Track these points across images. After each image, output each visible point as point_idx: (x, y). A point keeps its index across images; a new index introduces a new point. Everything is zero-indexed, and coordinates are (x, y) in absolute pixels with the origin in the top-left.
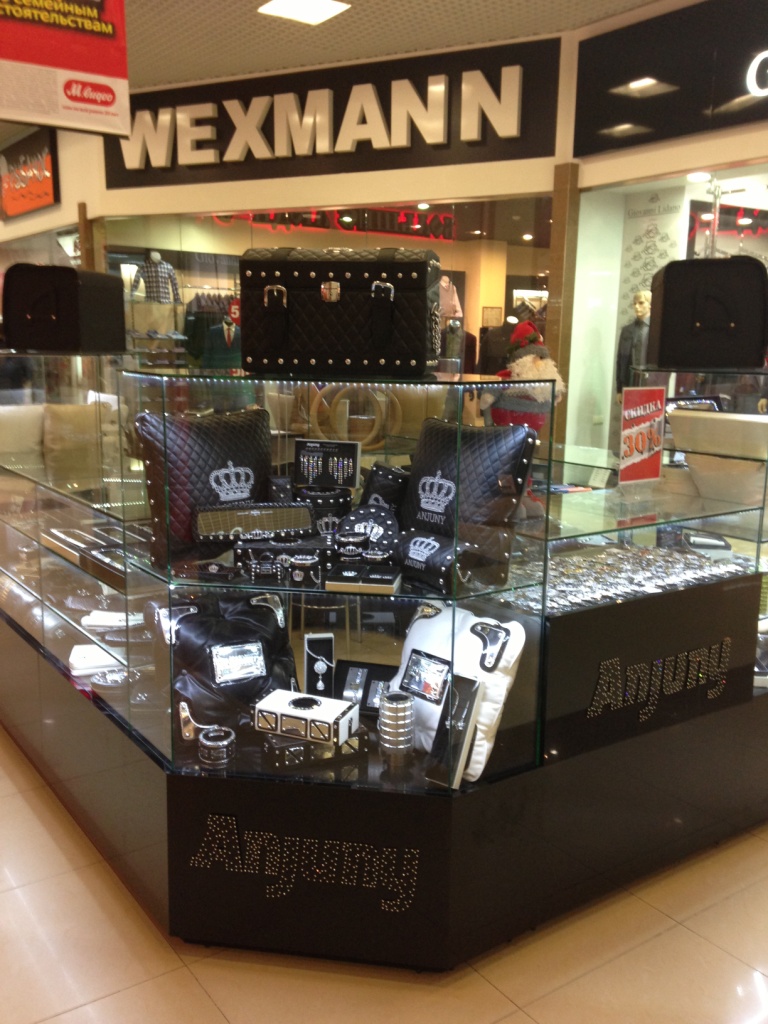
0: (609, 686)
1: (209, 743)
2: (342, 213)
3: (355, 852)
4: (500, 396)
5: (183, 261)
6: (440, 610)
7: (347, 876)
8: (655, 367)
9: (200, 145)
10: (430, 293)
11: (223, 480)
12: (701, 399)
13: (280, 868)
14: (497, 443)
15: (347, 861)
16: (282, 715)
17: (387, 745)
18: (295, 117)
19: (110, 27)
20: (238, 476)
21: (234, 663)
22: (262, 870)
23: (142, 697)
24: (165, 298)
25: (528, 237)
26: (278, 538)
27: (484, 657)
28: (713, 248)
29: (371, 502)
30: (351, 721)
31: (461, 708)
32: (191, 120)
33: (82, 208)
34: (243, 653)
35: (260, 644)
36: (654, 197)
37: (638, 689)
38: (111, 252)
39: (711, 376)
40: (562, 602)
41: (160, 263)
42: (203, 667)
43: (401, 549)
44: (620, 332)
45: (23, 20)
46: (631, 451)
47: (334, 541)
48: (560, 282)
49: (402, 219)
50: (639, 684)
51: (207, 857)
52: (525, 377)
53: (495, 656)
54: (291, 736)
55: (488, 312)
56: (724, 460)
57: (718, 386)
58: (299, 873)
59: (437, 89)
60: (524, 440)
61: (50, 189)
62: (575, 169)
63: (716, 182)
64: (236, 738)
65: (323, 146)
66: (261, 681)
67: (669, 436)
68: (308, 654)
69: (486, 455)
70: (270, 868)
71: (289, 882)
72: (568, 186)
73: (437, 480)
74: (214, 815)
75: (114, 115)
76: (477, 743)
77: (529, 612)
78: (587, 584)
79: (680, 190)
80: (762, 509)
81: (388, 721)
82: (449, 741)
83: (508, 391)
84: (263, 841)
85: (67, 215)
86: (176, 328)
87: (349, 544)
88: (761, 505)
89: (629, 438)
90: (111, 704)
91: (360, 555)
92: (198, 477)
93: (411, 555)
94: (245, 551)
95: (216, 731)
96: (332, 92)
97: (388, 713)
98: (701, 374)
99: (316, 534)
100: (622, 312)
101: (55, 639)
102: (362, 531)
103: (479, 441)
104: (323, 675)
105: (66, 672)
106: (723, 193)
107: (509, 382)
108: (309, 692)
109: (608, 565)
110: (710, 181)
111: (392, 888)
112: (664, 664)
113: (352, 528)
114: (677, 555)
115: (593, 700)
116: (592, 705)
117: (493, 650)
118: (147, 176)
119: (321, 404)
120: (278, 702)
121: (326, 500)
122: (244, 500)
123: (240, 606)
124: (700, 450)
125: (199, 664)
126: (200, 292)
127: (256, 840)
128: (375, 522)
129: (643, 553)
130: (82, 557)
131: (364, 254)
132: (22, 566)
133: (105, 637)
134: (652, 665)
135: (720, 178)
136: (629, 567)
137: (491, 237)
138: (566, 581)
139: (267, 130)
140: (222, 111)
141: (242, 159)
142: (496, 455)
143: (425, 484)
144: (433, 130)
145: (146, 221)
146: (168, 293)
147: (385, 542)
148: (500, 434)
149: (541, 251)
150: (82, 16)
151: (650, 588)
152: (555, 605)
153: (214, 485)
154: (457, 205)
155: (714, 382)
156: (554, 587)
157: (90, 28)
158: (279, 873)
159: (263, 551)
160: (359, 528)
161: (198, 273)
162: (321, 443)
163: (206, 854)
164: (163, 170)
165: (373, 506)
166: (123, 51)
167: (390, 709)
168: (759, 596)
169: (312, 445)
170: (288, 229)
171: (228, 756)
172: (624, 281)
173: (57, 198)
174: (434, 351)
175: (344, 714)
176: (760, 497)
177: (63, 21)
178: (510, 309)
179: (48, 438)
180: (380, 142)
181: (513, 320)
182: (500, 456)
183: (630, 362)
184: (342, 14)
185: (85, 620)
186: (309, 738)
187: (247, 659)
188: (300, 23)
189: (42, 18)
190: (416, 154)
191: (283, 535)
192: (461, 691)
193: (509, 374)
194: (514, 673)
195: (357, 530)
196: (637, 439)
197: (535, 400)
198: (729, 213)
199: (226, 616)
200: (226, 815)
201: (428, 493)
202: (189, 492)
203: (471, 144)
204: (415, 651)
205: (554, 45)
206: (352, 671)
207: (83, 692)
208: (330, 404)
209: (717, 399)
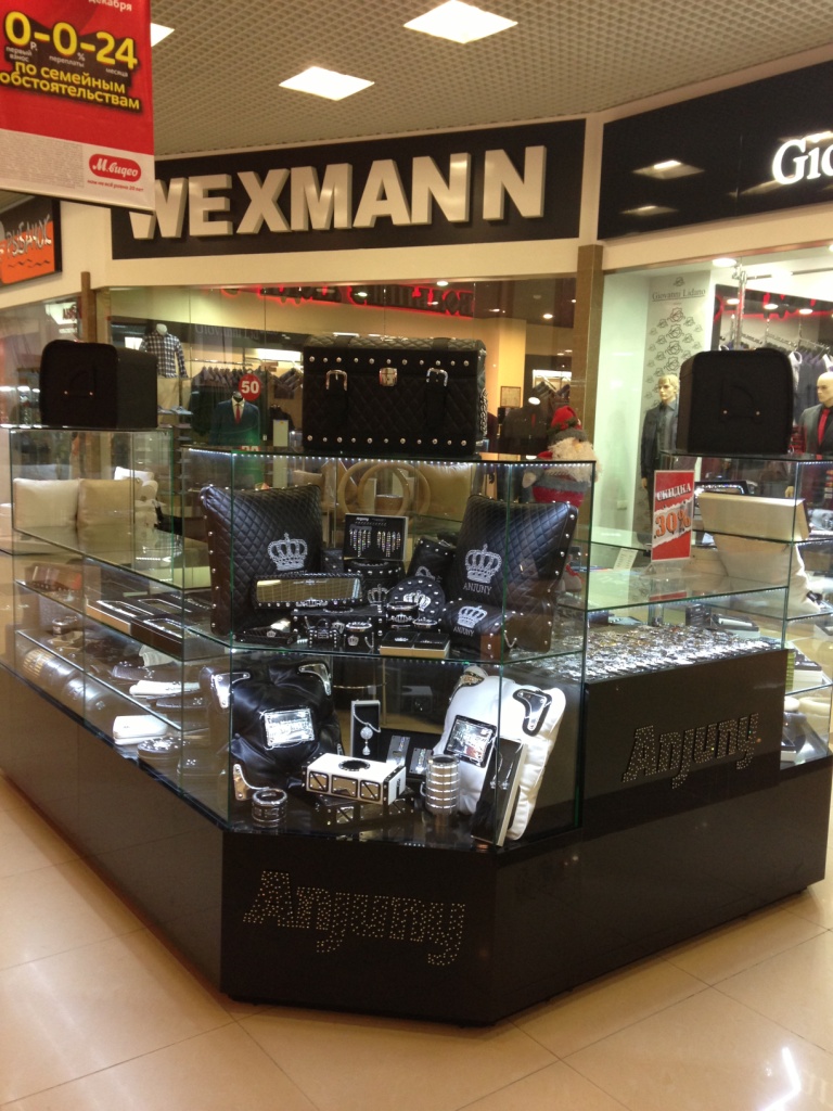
0: (644, 753)
1: (262, 803)
2: (356, 289)
3: (403, 907)
4: (542, 476)
5: (186, 333)
6: (483, 679)
7: (395, 930)
8: (685, 451)
9: (212, 216)
10: (479, 379)
11: (280, 551)
12: (729, 483)
13: (331, 923)
14: (541, 518)
15: (396, 916)
16: (334, 776)
17: (434, 806)
18: (313, 189)
19: (137, 102)
20: (293, 547)
21: (285, 729)
22: (313, 925)
23: (190, 762)
24: (171, 372)
25: (548, 316)
26: (330, 606)
27: (526, 722)
28: (739, 333)
29: (418, 574)
30: (398, 783)
31: (505, 769)
32: (204, 190)
33: (86, 277)
34: (291, 718)
35: (308, 710)
36: (679, 281)
37: (671, 757)
38: (114, 323)
39: (737, 462)
40: (600, 671)
41: (167, 336)
42: (255, 731)
43: (450, 617)
44: (644, 416)
45: (50, 94)
46: (663, 531)
47: (385, 610)
48: (583, 362)
49: (416, 294)
50: (672, 753)
51: (260, 913)
52: (565, 458)
53: (537, 721)
54: (341, 797)
55: (506, 391)
56: (751, 541)
57: (744, 472)
58: (349, 929)
59: (459, 166)
60: (567, 516)
61: (51, 258)
62: (599, 250)
63: (742, 268)
64: (288, 799)
65: (342, 221)
66: (309, 747)
67: (700, 518)
68: (355, 720)
69: (531, 529)
70: (321, 923)
71: (339, 937)
72: (593, 269)
73: (484, 553)
74: (268, 871)
75: (139, 190)
76: (520, 803)
77: (570, 680)
78: (623, 656)
79: (705, 274)
80: (787, 587)
81: (434, 782)
82: (493, 801)
83: (549, 471)
84: (315, 896)
85: (70, 283)
86: (181, 405)
87: (399, 612)
88: (786, 584)
89: (661, 518)
90: (160, 770)
91: (410, 623)
92: (257, 547)
93: (460, 622)
94: (301, 618)
95: (268, 792)
96: (351, 167)
97: (434, 774)
98: (727, 460)
99: (366, 604)
100: (646, 396)
101: (95, 710)
102: (411, 601)
103: (524, 516)
104: (369, 740)
105: (109, 741)
106: (748, 279)
107: (549, 463)
108: (355, 756)
109: (642, 640)
110: (736, 267)
111: (439, 942)
112: (695, 734)
113: (401, 598)
114: (707, 633)
115: (629, 765)
116: (627, 770)
117: (535, 715)
118: (156, 247)
119: (349, 483)
120: (328, 764)
121: (376, 571)
122: (298, 570)
123: (288, 674)
124: (729, 531)
125: (250, 728)
126: (207, 366)
127: (308, 895)
128: (423, 592)
129: (674, 630)
130: (133, 627)
131: (419, 343)
132: (58, 640)
133: (155, 705)
134: (685, 734)
135: (746, 264)
136: (661, 642)
137: (509, 315)
138: (602, 652)
139: (283, 203)
140: (237, 183)
141: (257, 232)
142: (540, 530)
143: (471, 557)
144: (455, 207)
145: (148, 292)
146: (174, 367)
147: (432, 612)
148: (544, 511)
149: (562, 330)
150: (109, 92)
151: (682, 660)
152: (594, 674)
153: (272, 555)
154: (477, 283)
155: (741, 468)
156: (591, 658)
157: (117, 103)
158: (330, 927)
159: (318, 618)
160: (407, 598)
161: (201, 346)
162: (370, 518)
163: (259, 909)
164: (172, 240)
165: (420, 578)
166: (149, 127)
167: (437, 771)
168: (785, 673)
169: (361, 519)
170: (298, 302)
171: (281, 816)
172: (649, 364)
173: (58, 267)
174: (482, 432)
175: (393, 775)
176: (786, 577)
177: (91, 96)
178: (529, 390)
179: (83, 512)
180: (400, 218)
181: (534, 401)
182: (545, 531)
183: (654, 447)
184: (365, 91)
185: (133, 689)
186: (359, 798)
187: (297, 725)
188: (321, 98)
189: (69, 91)
190: (437, 231)
191: (335, 603)
192: (504, 754)
193: (550, 455)
194: (554, 736)
195: (405, 600)
196: (668, 518)
197: (575, 480)
198: (754, 296)
199: (276, 682)
200: (279, 872)
201: (474, 565)
202: (249, 561)
203: (493, 223)
204: (459, 717)
205: (579, 125)
206: (394, 739)
207: (131, 760)
208: (357, 483)
209: (743, 484)
